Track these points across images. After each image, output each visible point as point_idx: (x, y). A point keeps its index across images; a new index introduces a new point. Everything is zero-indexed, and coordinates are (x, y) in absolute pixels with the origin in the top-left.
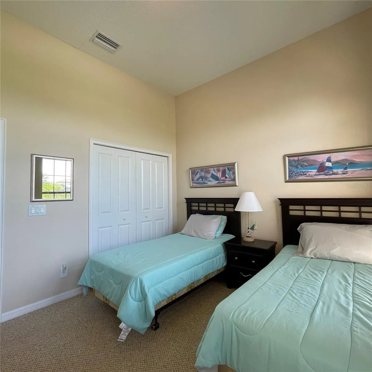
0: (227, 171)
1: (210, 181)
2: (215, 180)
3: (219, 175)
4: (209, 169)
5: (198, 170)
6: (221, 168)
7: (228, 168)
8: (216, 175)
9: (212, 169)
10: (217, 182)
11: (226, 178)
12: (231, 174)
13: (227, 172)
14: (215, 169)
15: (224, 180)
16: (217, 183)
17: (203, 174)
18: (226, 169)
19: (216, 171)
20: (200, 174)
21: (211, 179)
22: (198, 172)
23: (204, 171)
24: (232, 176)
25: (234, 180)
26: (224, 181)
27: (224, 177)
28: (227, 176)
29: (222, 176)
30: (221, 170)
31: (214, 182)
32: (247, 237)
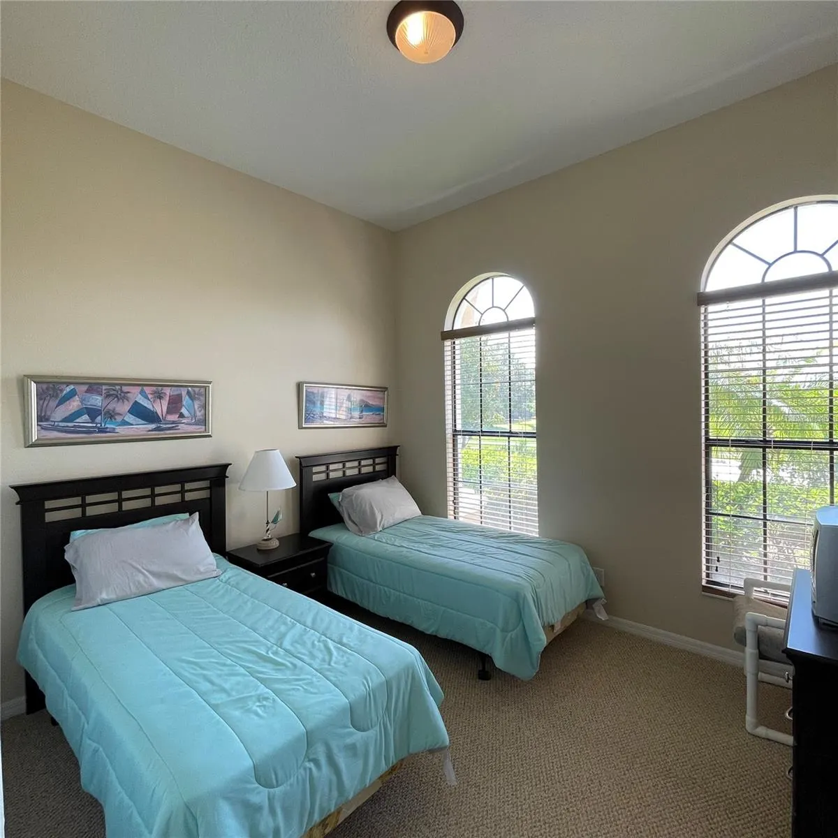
0: (186, 400)
1: (125, 423)
2: (143, 422)
3: (160, 408)
4: (125, 389)
5: (72, 387)
6: (168, 391)
7: (188, 393)
8: (150, 407)
9: (136, 390)
10: (153, 426)
11: (182, 416)
12: (196, 407)
13: (184, 403)
14: (148, 390)
15: (173, 422)
16: (152, 430)
17: (97, 401)
18: (184, 393)
19: (150, 396)
20: (82, 401)
21: (130, 418)
22: (72, 394)
23: (104, 392)
24: (199, 414)
25: (204, 422)
26: (174, 425)
27: (175, 413)
28: (184, 411)
29: (169, 412)
30: (168, 394)
31: (142, 428)
32: (266, 540)
